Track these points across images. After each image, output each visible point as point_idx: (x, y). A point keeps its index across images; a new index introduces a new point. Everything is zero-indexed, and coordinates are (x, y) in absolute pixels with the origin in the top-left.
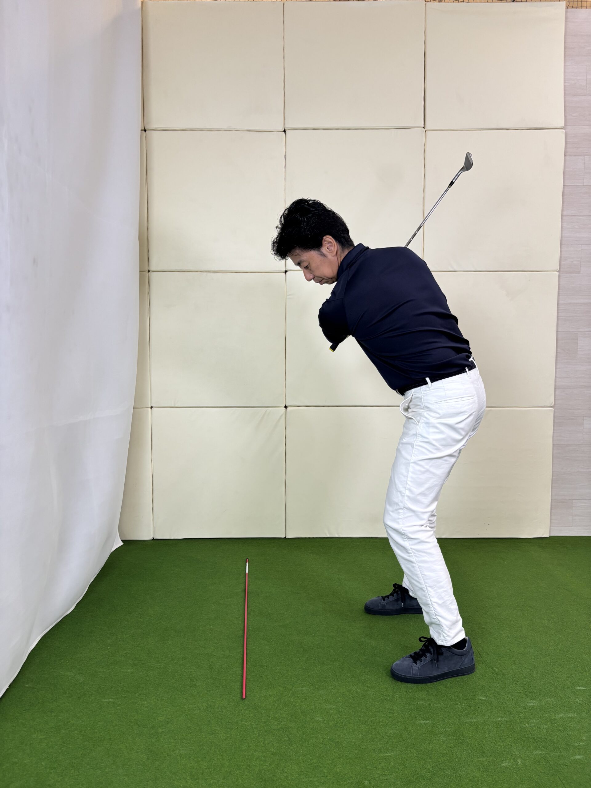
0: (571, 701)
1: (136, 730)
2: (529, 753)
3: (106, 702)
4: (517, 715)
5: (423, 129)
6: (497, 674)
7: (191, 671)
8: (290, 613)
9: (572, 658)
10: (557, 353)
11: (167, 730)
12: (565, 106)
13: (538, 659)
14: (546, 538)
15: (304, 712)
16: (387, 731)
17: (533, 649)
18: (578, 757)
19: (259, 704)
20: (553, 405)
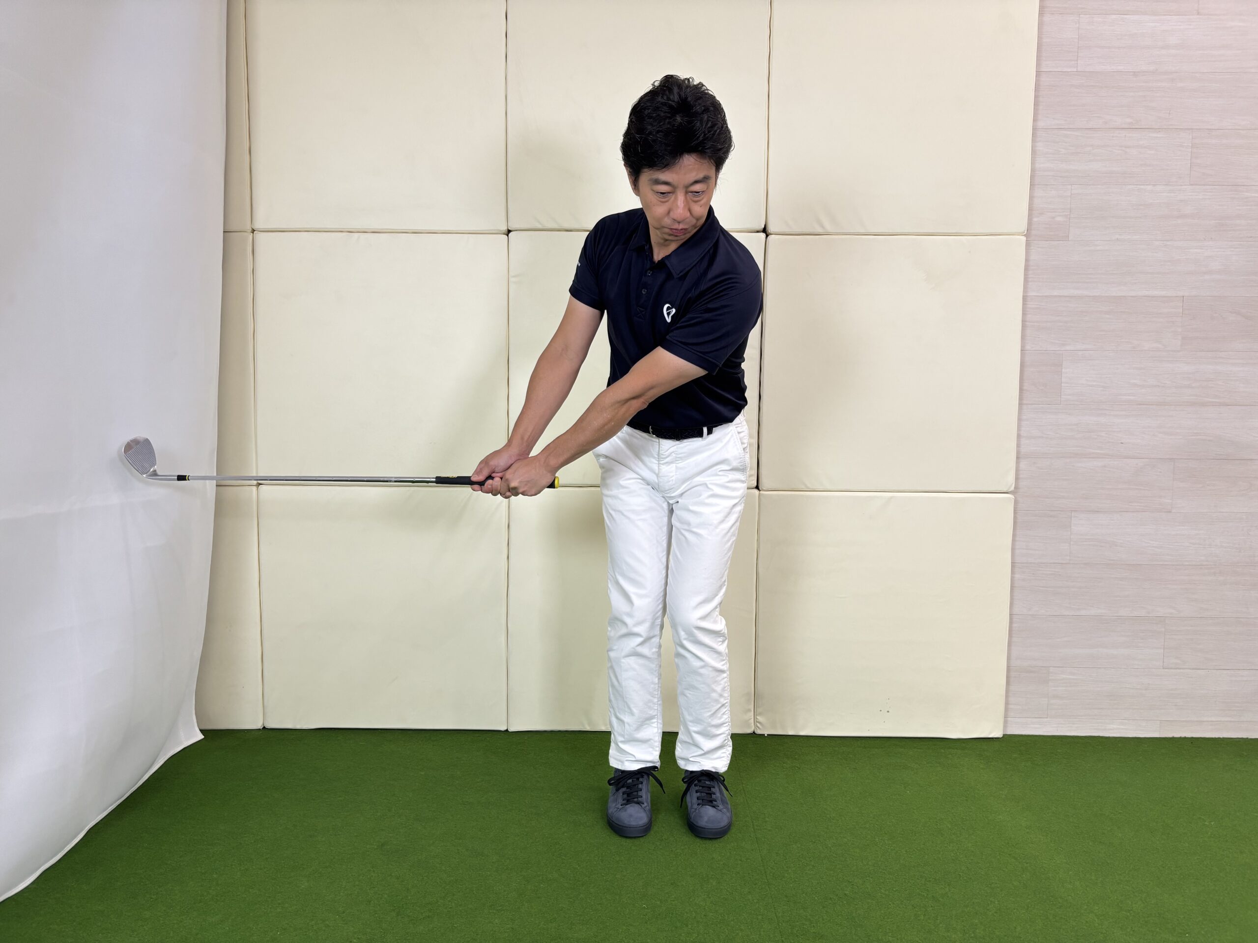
14: (997, 739)
20: (1012, 488)
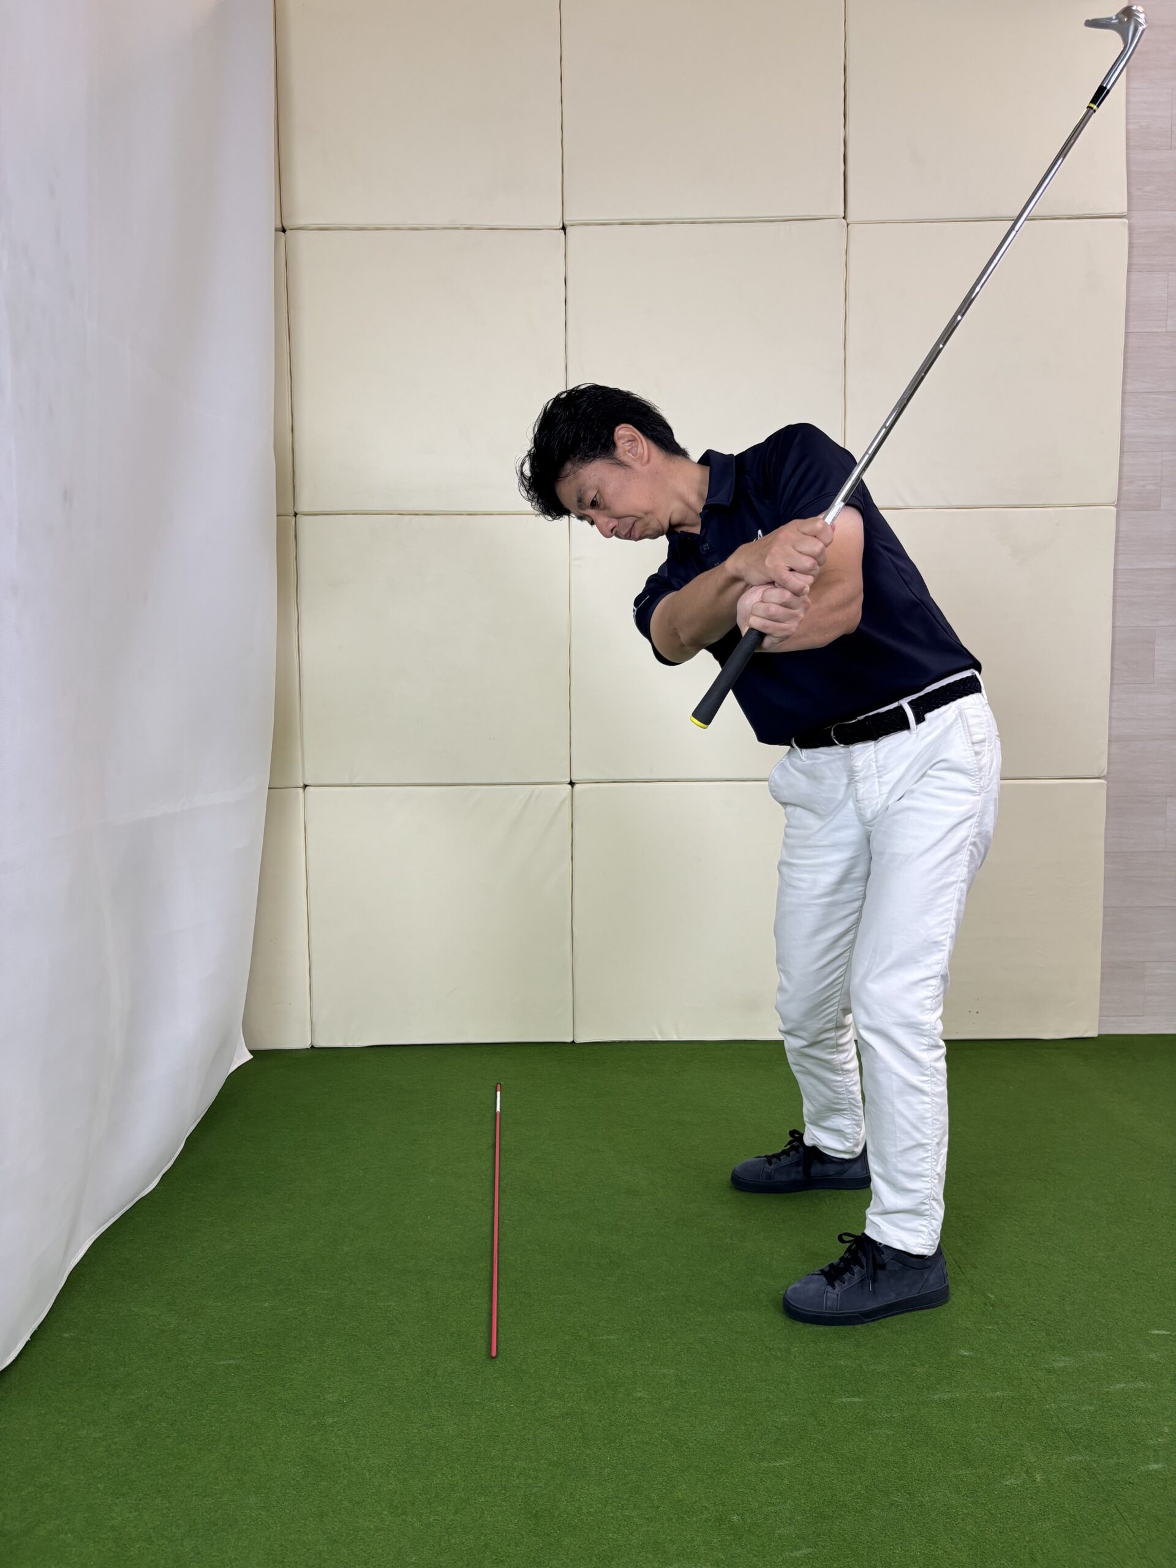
0: (1139, 1357)
1: (282, 1418)
2: (1057, 1459)
3: (223, 1365)
4: (1033, 1385)
5: (844, 220)
6: (992, 1305)
7: (390, 1305)
8: (583, 1189)
9: (1142, 1274)
10: (1112, 669)
11: (344, 1420)
12: (1128, 172)
13: (1075, 1277)
14: (1092, 1038)
15: (613, 1382)
16: (777, 1418)
17: (1064, 1257)
18: (1155, 1466)
19: (524, 1367)
20: (1105, 773)
